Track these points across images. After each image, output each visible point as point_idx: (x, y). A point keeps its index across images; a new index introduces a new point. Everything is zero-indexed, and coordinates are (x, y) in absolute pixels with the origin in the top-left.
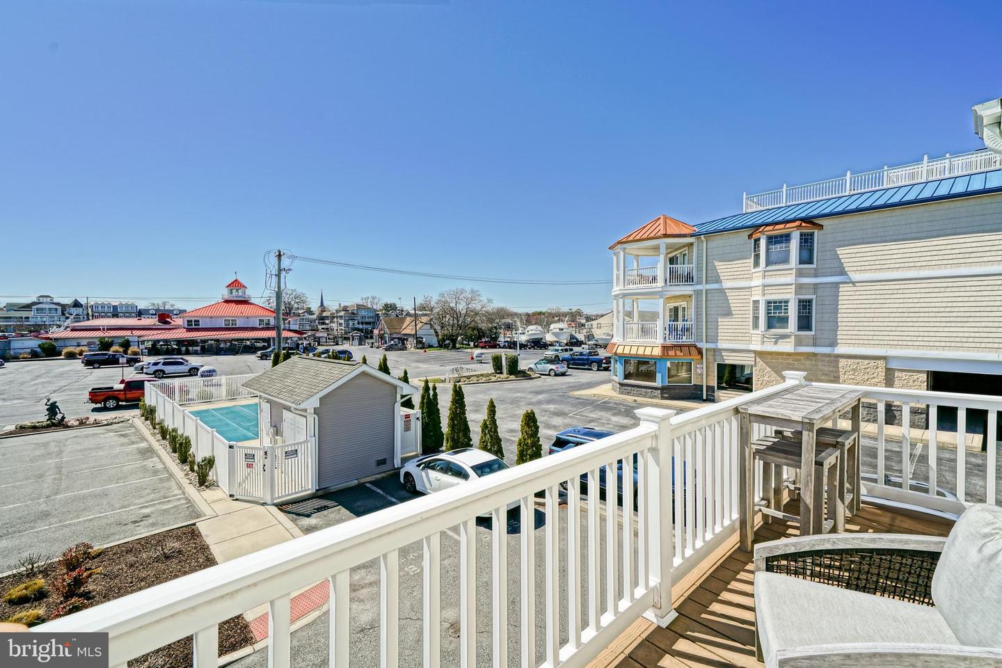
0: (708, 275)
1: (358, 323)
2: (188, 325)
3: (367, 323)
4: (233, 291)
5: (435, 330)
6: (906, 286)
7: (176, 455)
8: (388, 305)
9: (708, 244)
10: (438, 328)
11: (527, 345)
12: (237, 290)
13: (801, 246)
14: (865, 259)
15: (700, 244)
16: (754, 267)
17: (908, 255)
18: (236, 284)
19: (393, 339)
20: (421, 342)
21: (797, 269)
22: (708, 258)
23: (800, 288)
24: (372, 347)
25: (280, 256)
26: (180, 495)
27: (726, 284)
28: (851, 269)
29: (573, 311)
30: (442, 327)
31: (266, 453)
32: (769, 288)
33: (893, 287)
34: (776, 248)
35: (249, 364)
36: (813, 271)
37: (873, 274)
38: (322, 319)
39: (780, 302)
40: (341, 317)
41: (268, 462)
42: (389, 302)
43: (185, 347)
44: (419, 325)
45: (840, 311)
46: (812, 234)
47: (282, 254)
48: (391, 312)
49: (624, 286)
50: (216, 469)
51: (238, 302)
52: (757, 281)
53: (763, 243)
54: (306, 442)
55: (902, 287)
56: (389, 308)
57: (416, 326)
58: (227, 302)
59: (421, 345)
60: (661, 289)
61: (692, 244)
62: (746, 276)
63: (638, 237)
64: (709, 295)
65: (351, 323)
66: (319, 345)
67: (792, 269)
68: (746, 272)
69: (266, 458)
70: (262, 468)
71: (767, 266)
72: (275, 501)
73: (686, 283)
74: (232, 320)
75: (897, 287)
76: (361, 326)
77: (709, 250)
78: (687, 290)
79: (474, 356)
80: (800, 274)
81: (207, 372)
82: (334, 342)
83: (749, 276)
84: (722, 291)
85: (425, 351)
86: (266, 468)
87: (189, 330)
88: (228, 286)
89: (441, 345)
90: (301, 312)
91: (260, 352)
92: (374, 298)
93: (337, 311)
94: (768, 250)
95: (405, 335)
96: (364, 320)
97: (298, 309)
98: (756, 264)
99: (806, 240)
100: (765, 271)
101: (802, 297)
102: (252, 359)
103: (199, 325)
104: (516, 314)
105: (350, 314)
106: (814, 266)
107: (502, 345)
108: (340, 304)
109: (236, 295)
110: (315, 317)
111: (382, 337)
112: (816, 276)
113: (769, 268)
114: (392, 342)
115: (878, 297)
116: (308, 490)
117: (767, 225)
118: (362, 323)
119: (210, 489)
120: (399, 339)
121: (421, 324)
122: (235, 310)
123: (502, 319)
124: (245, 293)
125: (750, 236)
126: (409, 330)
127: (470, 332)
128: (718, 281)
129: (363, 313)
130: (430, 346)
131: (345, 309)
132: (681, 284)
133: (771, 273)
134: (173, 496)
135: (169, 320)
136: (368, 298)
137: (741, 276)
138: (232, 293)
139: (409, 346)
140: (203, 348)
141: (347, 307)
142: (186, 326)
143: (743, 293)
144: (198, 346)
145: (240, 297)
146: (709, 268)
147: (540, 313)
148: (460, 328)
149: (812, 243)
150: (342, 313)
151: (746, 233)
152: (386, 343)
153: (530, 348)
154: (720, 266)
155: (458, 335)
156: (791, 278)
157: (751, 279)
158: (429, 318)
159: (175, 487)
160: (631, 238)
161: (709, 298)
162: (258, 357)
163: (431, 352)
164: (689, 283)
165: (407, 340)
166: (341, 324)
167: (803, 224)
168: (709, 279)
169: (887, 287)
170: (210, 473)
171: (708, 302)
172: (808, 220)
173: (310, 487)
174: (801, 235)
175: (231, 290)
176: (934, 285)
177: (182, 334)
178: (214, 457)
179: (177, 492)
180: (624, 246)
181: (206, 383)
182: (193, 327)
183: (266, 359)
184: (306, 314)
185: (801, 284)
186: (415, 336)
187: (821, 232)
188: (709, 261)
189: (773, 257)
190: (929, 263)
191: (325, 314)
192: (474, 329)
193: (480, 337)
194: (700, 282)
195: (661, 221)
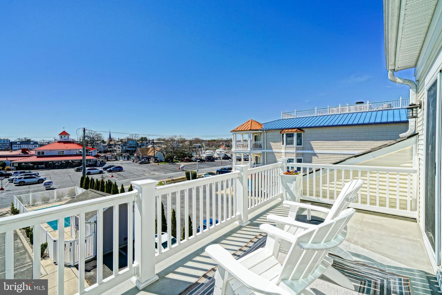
0: (267, 146)
1: (128, 147)
2: (38, 154)
3: (132, 147)
4: (63, 136)
5: (163, 154)
6: (331, 156)
7: (29, 239)
8: (143, 138)
9: (267, 134)
10: (165, 153)
11: (205, 160)
12: (65, 136)
13: (297, 139)
14: (318, 145)
15: (264, 134)
16: (283, 145)
17: (331, 145)
18: (64, 133)
19: (143, 158)
20: (157, 159)
21: (296, 147)
22: (267, 139)
23: (297, 154)
24: (133, 162)
25: (84, 130)
26: (30, 262)
27: (274, 150)
28: (315, 148)
29: (229, 139)
30: (166, 153)
31: (71, 244)
32: (287, 154)
33: (327, 156)
34: (289, 139)
35: (70, 174)
36: (302, 148)
37: (320, 151)
38: (110, 146)
39: (291, 160)
40: (119, 145)
41: (72, 247)
42: (144, 136)
43: (37, 166)
44: (156, 152)
45: (313, 161)
46: (301, 134)
47: (85, 129)
48: (144, 141)
49: (236, 149)
50: (48, 248)
51: (65, 142)
52: (283, 151)
53: (285, 136)
54: (91, 235)
55: (329, 156)
56: (143, 139)
57: (154, 152)
58: (59, 142)
59: (157, 161)
60: (249, 152)
61: (261, 133)
62: (280, 148)
63: (240, 130)
64: (267, 154)
65: (124, 147)
66: (107, 161)
67: (294, 147)
68: (280, 146)
69: (71, 246)
70: (69, 250)
71: (286, 145)
72: (75, 264)
73: (259, 149)
74: (62, 152)
75: (328, 156)
76: (129, 149)
77: (267, 136)
78: (260, 152)
79: (180, 168)
80: (297, 149)
81: (47, 183)
82: (115, 159)
83: (281, 148)
84: (273, 153)
85: (159, 164)
86: (71, 250)
87: (38, 157)
88: (60, 135)
89: (167, 161)
90: (99, 142)
91: (76, 168)
92: (136, 135)
93: (118, 142)
94: (286, 139)
95: (149, 156)
96: (131, 146)
97: (97, 141)
98: (283, 144)
99: (299, 136)
100: (286, 147)
101: (298, 158)
102: (72, 170)
103: (44, 154)
104: (203, 141)
105: (124, 143)
106: (302, 146)
107: (194, 160)
108: (119, 138)
109: (65, 138)
110: (106, 144)
111: (138, 157)
112: (303, 150)
113: (287, 146)
114: (143, 160)
115: (322, 159)
116: (91, 256)
117: (286, 129)
118: (130, 147)
119: (45, 259)
120: (146, 158)
121: (157, 152)
122: (63, 147)
123: (197, 144)
124: (69, 138)
125: (281, 132)
126: (151, 154)
127: (179, 155)
128: (271, 149)
129: (130, 142)
130: (161, 161)
131: (121, 141)
132: (257, 149)
133: (288, 148)
134: (27, 263)
135: (28, 152)
136: (133, 134)
137: (278, 148)
138: (62, 138)
139: (151, 161)
140: (46, 166)
141: (122, 139)
142: (37, 155)
143: (279, 154)
144: (43, 165)
145: (66, 139)
146: (267, 143)
147: (214, 141)
148: (175, 153)
149: (301, 137)
150: (120, 143)
151: (279, 131)
152: (140, 160)
153: (206, 161)
154: (272, 144)
155: (174, 156)
156: (294, 151)
157: (281, 149)
158: (160, 148)
159: (28, 258)
160: (238, 130)
161: (267, 155)
162: (75, 170)
163: (161, 164)
164: (260, 149)
165: (150, 158)
166: (119, 148)
167: (298, 130)
168: (267, 148)
169: (325, 156)
170: (45, 250)
171: (267, 157)
172: (300, 129)
173: (92, 255)
174: (297, 134)
175: (62, 136)
176: (339, 157)
177: (34, 159)
178: (47, 244)
179: (29, 260)
180: (236, 132)
181: (47, 188)
182: (41, 155)
183: (80, 171)
184: (102, 143)
185: (298, 153)
186: (154, 157)
187: (304, 133)
188: (267, 141)
189: (288, 142)
190: (337, 148)
191: (111, 143)
192: (181, 153)
193: (184, 157)
194: (264, 149)
195: (250, 122)
